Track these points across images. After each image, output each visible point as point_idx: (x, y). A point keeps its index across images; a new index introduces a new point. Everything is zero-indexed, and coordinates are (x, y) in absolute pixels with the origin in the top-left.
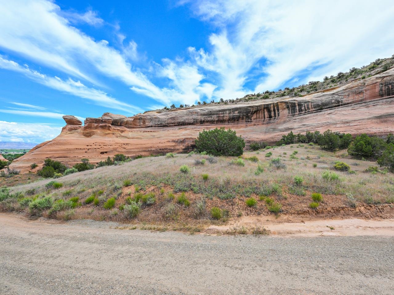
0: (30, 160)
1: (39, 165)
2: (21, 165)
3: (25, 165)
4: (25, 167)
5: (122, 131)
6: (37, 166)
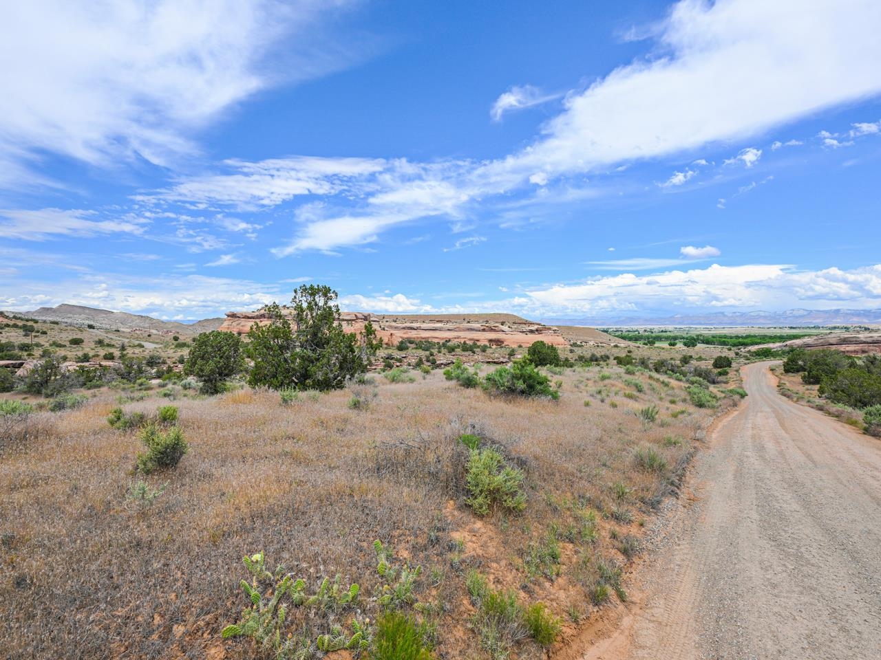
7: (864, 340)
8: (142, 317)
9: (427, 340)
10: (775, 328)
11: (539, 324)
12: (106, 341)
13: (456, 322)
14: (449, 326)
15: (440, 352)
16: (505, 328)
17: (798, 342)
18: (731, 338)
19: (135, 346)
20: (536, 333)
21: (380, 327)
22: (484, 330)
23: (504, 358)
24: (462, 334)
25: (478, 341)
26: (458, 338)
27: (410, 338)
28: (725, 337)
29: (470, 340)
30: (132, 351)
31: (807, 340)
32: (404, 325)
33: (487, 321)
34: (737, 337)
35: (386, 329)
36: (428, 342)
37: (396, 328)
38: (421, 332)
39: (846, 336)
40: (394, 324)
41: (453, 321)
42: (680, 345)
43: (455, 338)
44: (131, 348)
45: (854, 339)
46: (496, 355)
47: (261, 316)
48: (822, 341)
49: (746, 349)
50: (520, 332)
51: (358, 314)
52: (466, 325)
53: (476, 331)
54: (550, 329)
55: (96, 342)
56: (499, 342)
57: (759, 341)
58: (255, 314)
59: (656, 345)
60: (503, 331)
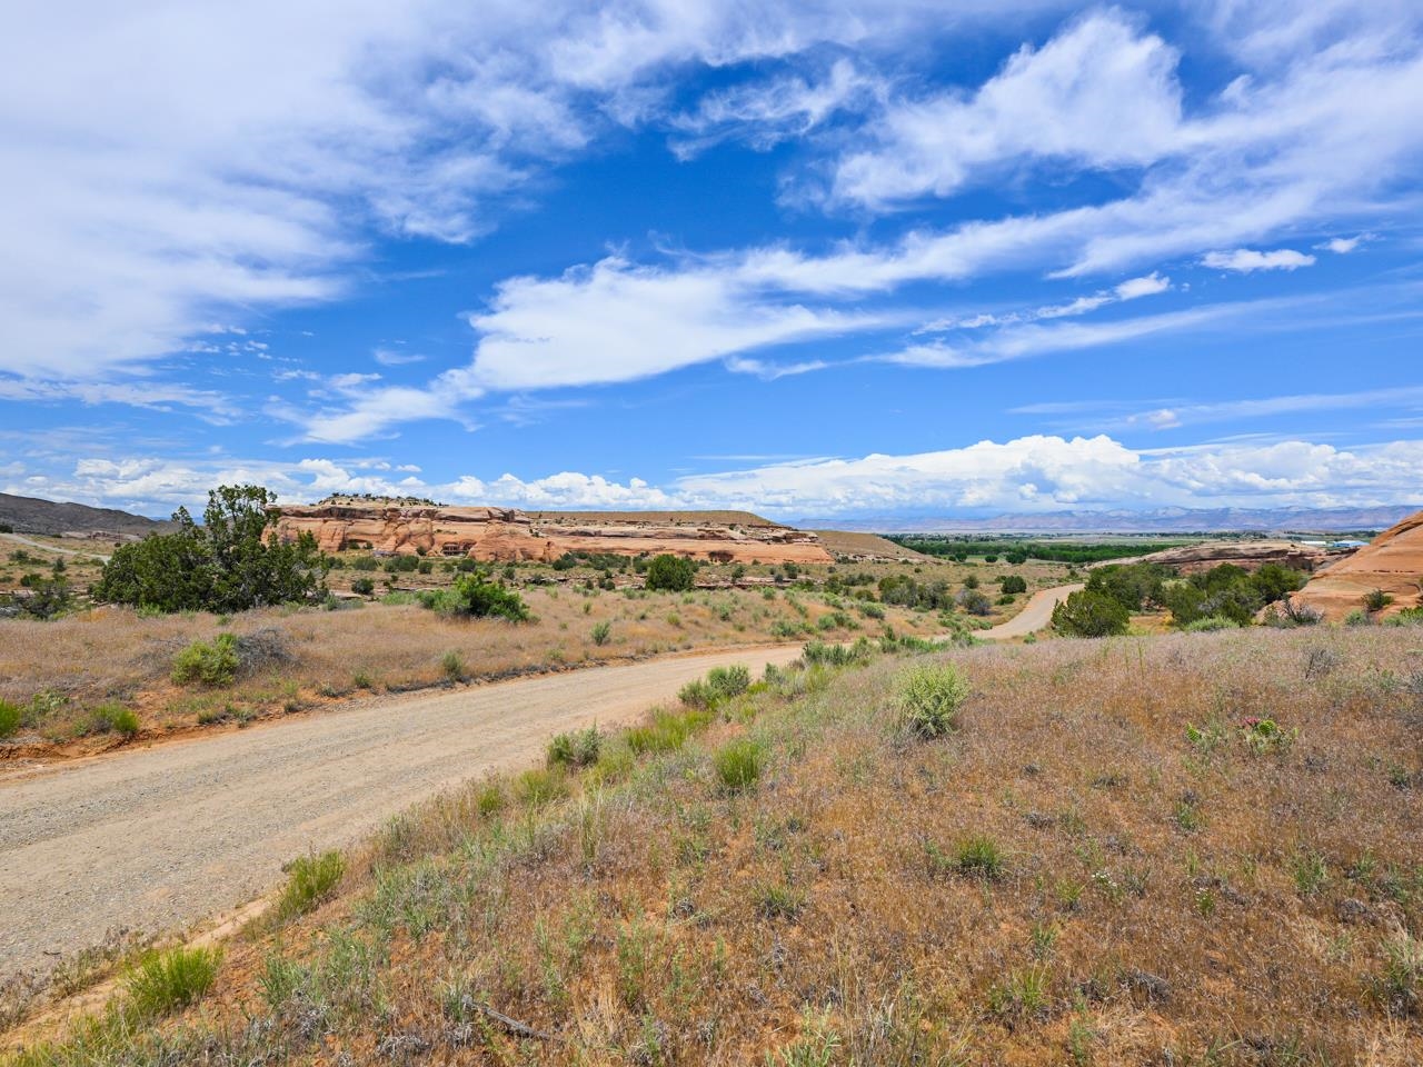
0: (1368, 576)
1: (1399, 598)
2: (1333, 592)
3: (1344, 592)
4: (1345, 600)
6: (1389, 601)
7: (1245, 553)
8: (109, 511)
9: (609, 553)
10: (1141, 535)
11: (789, 529)
12: (33, 555)
13: (658, 525)
14: (647, 530)
15: (622, 572)
16: (735, 534)
17: (1160, 555)
18: (1077, 549)
19: (87, 563)
20: (784, 541)
21: (531, 531)
22: (702, 537)
23: (725, 580)
24: (667, 543)
25: (693, 554)
26: (661, 549)
27: (585, 550)
28: (1069, 548)
29: (681, 552)
30: (77, 572)
31: (1171, 553)
32: (573, 529)
33: (708, 523)
34: (1085, 548)
35: (541, 534)
36: (611, 556)
37: (560, 533)
38: (601, 539)
39: (1222, 547)
40: (556, 526)
41: (654, 522)
42: (1002, 560)
43: (657, 550)
44: (75, 567)
45: (1232, 552)
46: (714, 576)
47: (326, 511)
48: (1190, 554)
49: (1092, 567)
50: (759, 540)
51: (492, 511)
52: (674, 529)
53: (690, 537)
54: (805, 536)
55: (13, 556)
56: (724, 556)
57: (1113, 554)
58: (316, 508)
59: (967, 561)
60: (732, 539)
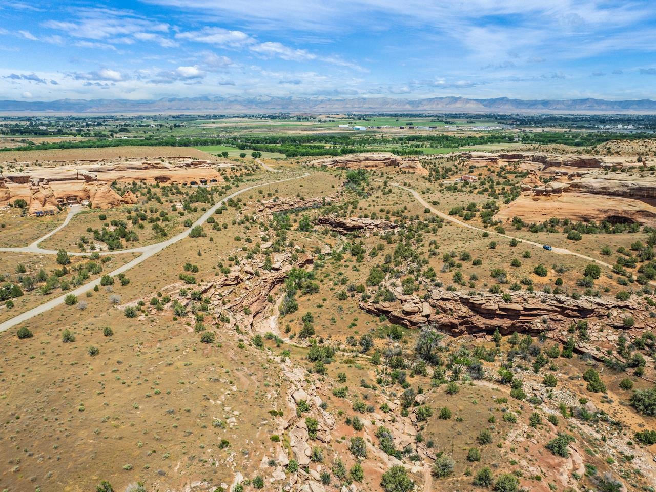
5: (559, 197)
13: (113, 161)
14: (108, 166)
20: (193, 166)
22: (146, 168)
24: (125, 174)
25: (144, 179)
29: (136, 179)
33: (146, 159)
50: (180, 167)
52: (125, 164)
53: (138, 169)
56: (163, 179)
60: (166, 168)
